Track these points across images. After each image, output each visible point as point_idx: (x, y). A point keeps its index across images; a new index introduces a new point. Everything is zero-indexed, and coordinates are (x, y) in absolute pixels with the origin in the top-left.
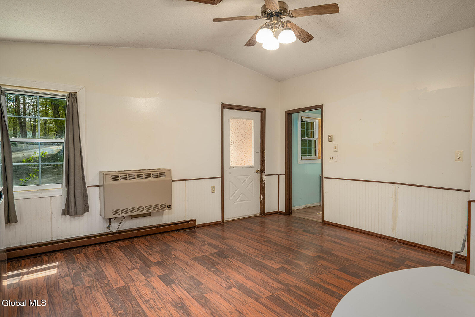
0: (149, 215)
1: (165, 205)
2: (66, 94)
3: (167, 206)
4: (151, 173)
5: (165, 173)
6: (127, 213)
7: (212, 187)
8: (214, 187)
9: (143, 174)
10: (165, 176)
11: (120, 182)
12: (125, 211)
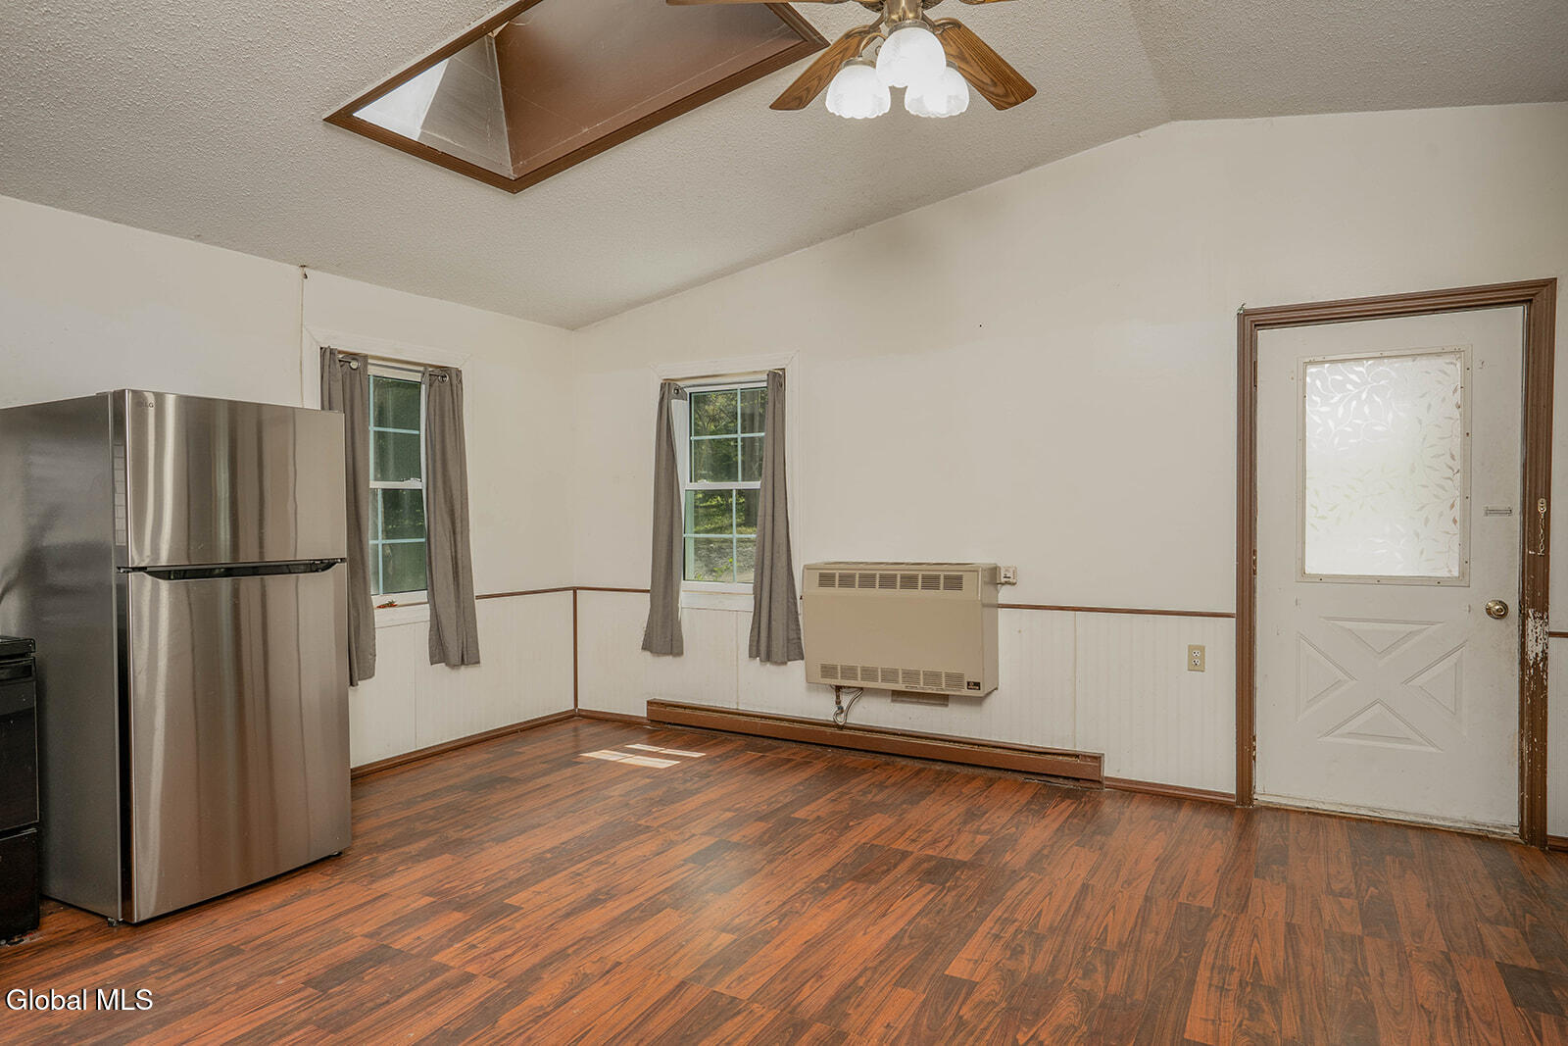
0: (943, 699)
1: (960, 677)
2: (765, 377)
3: (968, 683)
4: (942, 574)
5: (960, 578)
6: (875, 679)
7: (1191, 648)
8: (1202, 649)
9: (896, 575)
10: (960, 588)
11: (837, 591)
12: (869, 673)
